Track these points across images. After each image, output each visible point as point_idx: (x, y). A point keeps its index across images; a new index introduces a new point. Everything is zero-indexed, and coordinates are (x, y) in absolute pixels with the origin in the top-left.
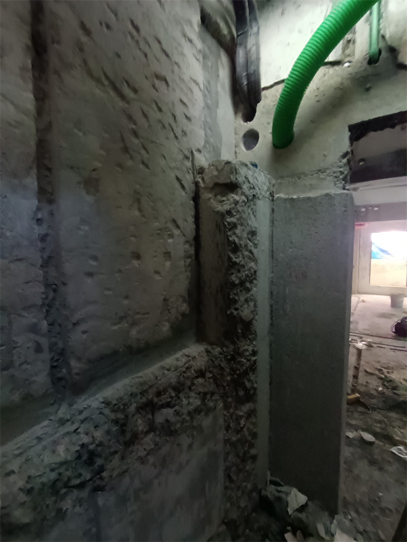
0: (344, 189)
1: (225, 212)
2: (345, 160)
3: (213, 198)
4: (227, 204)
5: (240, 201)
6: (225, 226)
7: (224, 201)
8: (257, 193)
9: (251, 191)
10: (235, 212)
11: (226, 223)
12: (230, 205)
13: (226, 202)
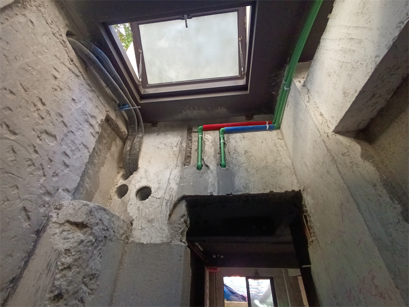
0: (181, 241)
1: (63, 250)
2: (182, 220)
3: (59, 234)
4: (70, 242)
5: (86, 241)
6: (57, 265)
7: (68, 238)
8: (110, 236)
9: (104, 232)
10: (74, 252)
11: (59, 263)
12: (73, 243)
13: (70, 240)
